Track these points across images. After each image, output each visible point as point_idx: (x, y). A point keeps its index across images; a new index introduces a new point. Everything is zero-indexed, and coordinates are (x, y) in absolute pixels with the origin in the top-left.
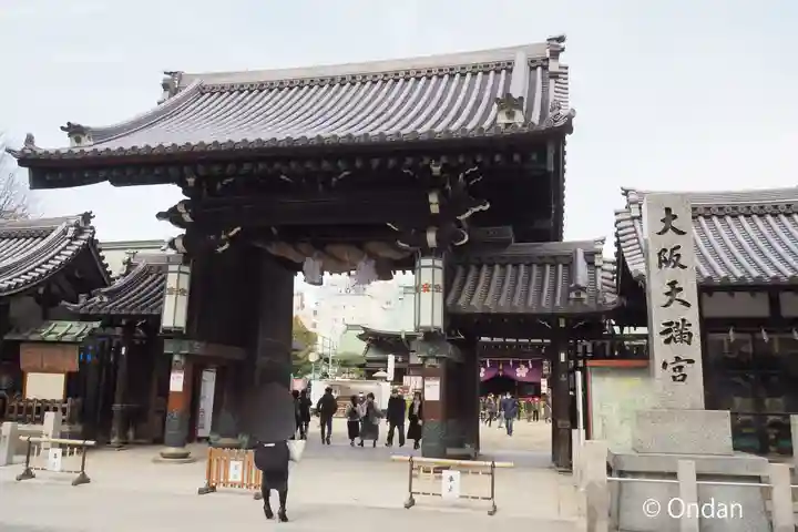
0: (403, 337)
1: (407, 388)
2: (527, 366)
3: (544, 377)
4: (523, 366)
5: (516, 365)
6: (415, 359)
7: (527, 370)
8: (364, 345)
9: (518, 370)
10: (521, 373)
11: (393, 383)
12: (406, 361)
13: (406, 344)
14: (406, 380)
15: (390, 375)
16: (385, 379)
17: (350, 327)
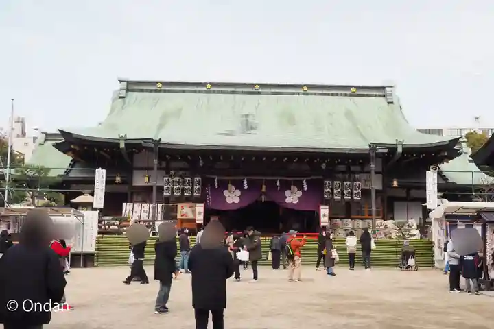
0: (122, 145)
1: (126, 220)
2: (300, 188)
3: (326, 202)
4: (294, 188)
5: (286, 186)
6: (140, 180)
7: (299, 193)
8: (66, 160)
9: (288, 193)
10: (293, 198)
11: (103, 212)
12: (127, 181)
13: (126, 157)
14: (127, 208)
15: (99, 200)
16: (89, 205)
17: (48, 136)
